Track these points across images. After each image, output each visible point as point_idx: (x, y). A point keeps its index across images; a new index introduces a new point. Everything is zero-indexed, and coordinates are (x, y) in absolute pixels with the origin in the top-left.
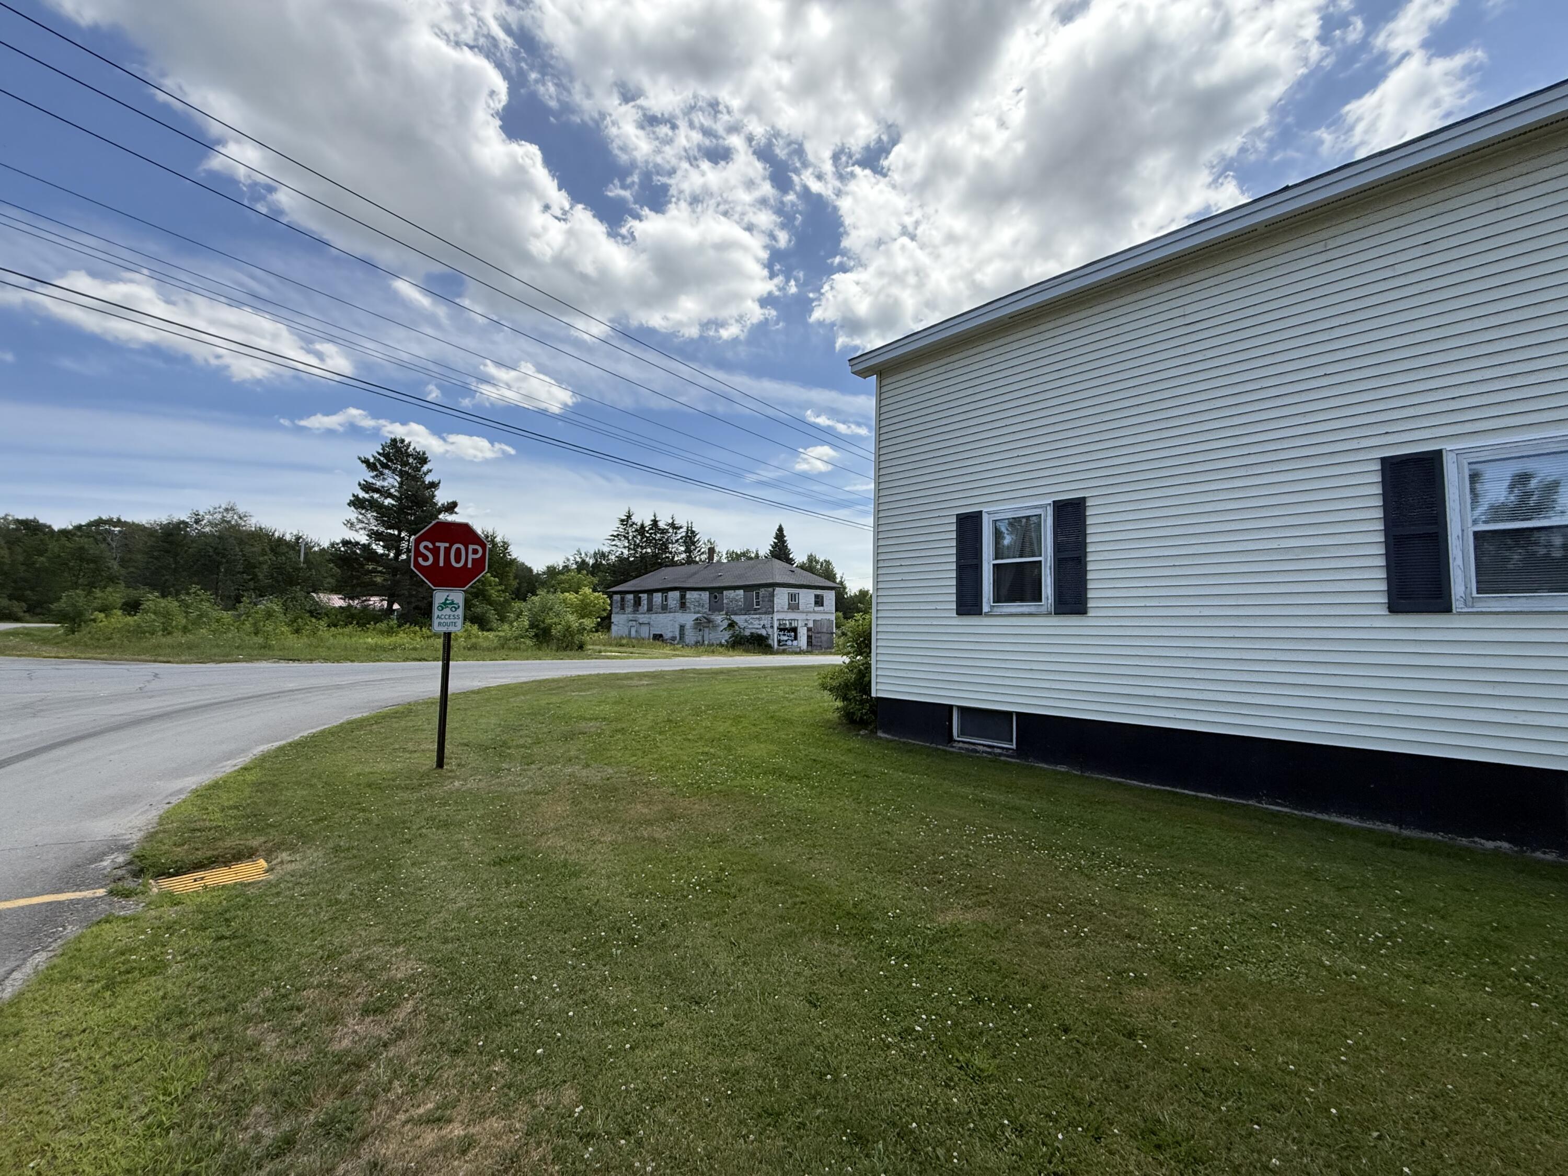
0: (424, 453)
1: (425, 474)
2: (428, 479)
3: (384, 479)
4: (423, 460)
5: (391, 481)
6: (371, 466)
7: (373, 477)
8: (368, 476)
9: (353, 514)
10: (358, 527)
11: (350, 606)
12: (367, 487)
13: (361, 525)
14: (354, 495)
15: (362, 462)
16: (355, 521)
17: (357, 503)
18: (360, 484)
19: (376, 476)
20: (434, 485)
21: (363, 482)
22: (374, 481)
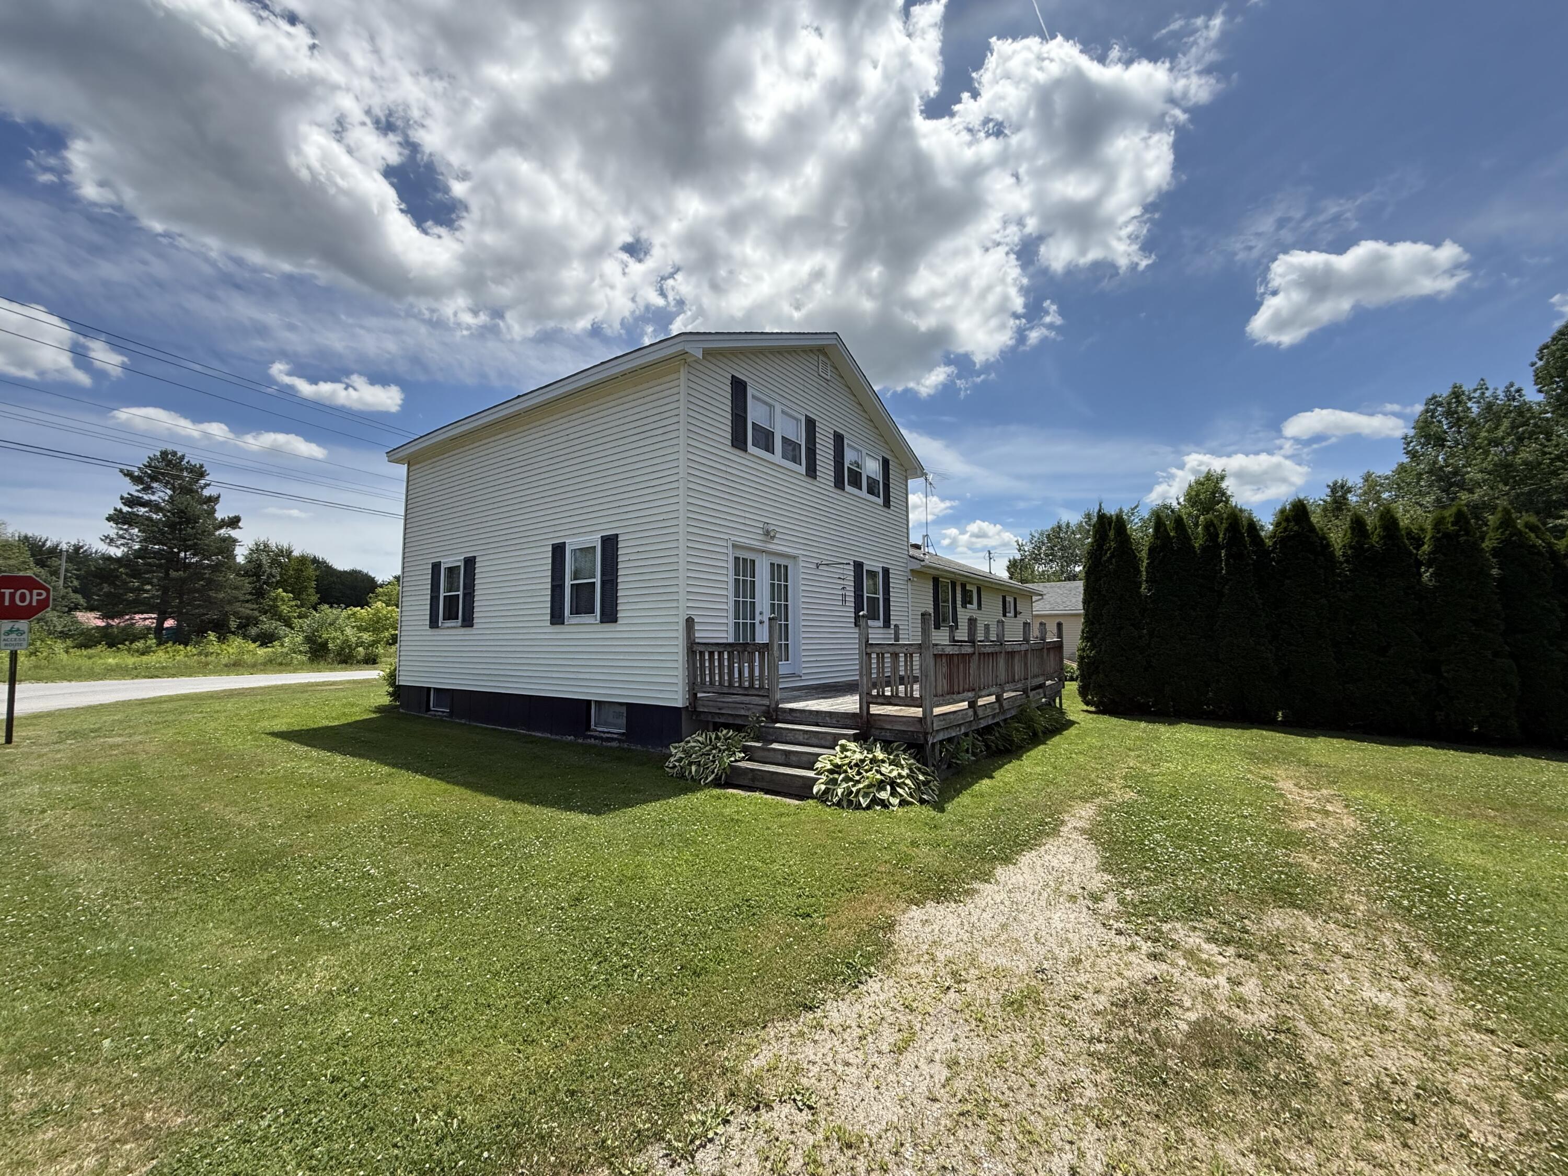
0: (201, 466)
1: (202, 488)
2: (206, 493)
3: (153, 493)
4: (200, 473)
5: (161, 494)
6: (136, 480)
7: (138, 491)
8: (133, 489)
9: (111, 529)
10: (119, 543)
11: (108, 626)
12: (131, 501)
13: (123, 541)
14: (116, 510)
15: (125, 475)
16: (115, 536)
17: (117, 518)
18: (122, 498)
19: (143, 489)
20: (213, 500)
21: (126, 496)
22: (141, 495)
